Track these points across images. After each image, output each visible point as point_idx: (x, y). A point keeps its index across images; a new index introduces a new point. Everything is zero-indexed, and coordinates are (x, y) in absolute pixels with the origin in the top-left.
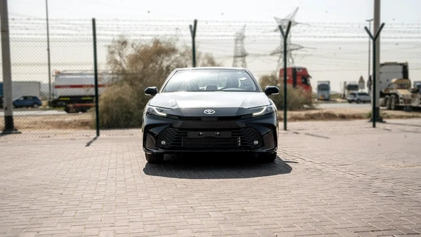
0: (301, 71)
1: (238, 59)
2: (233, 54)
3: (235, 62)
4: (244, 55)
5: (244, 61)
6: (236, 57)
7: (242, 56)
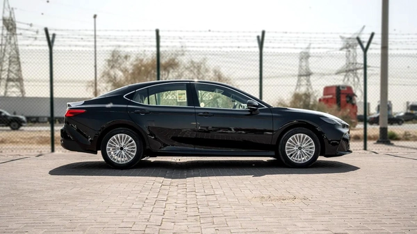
0: (346, 89)
1: (302, 78)
2: (297, 73)
3: (299, 81)
4: (309, 74)
5: (308, 81)
6: (300, 76)
7: (306, 76)
